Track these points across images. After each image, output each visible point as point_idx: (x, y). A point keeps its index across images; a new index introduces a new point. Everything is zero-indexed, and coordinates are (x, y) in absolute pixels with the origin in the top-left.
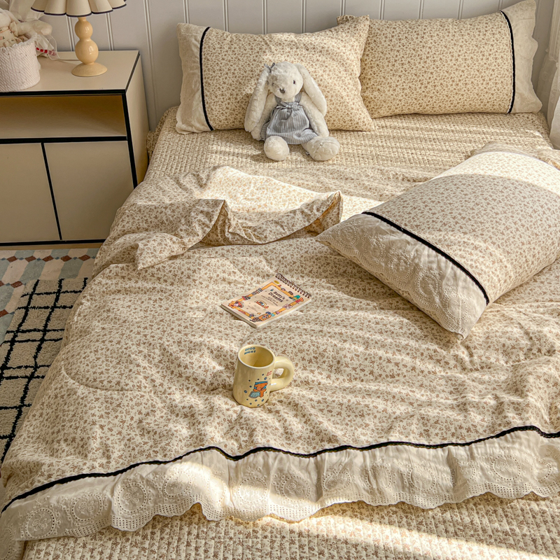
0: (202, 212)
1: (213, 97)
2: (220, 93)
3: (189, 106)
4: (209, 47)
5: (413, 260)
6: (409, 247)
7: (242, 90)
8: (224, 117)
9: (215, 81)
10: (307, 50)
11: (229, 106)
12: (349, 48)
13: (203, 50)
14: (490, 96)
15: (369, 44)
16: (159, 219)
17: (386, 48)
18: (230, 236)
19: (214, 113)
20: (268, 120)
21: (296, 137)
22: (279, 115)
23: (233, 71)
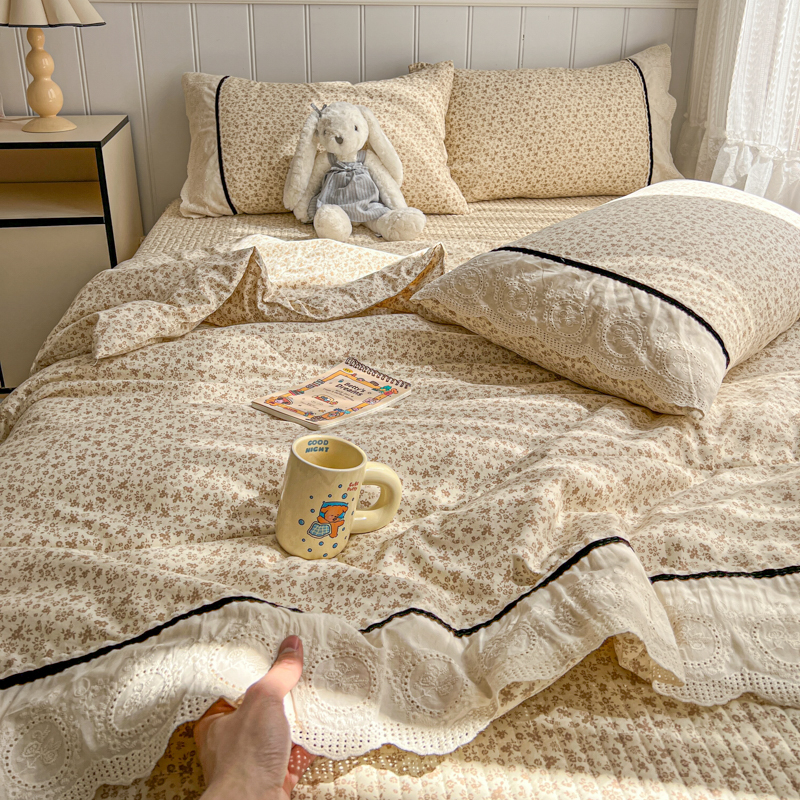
0: (215, 268)
1: (236, 162)
2: (246, 155)
3: (200, 178)
4: (229, 95)
5: (589, 303)
6: (579, 284)
7: (279, 151)
8: (253, 192)
9: (239, 139)
10: (372, 98)
11: (260, 175)
12: (430, 97)
13: (220, 99)
14: (621, 167)
15: (455, 97)
16: (143, 288)
17: (479, 101)
18: (265, 308)
19: (238, 184)
20: (318, 191)
21: (361, 211)
22: (335, 180)
23: (264, 125)
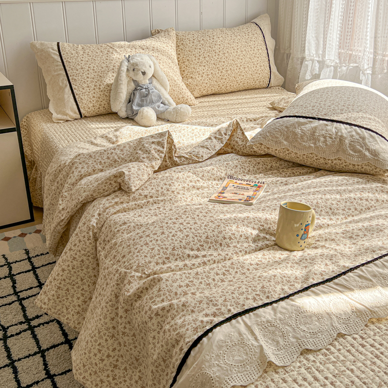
1: (81, 89)
2: (86, 85)
3: (62, 99)
4: (67, 53)
5: (336, 135)
6: (329, 128)
7: (103, 81)
8: (92, 105)
9: (80, 77)
10: (143, 49)
11: (95, 95)
12: (170, 47)
13: (63, 56)
14: (258, 75)
15: (178, 46)
17: (191, 47)
18: (176, 159)
19: (84, 101)
20: (129, 101)
21: (157, 109)
22: (140, 95)
23: (92, 68)
